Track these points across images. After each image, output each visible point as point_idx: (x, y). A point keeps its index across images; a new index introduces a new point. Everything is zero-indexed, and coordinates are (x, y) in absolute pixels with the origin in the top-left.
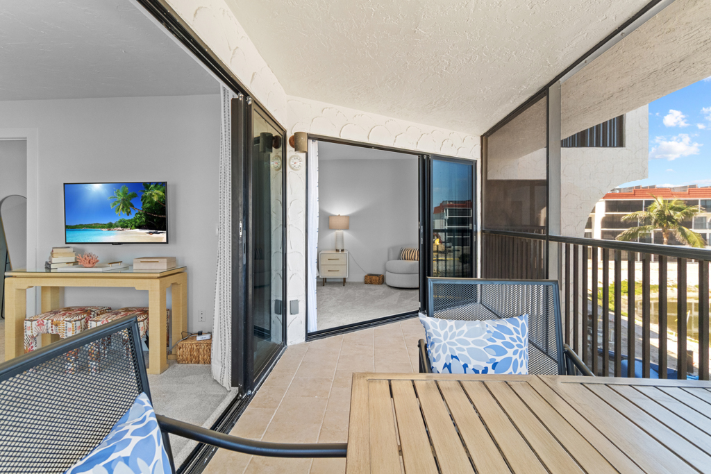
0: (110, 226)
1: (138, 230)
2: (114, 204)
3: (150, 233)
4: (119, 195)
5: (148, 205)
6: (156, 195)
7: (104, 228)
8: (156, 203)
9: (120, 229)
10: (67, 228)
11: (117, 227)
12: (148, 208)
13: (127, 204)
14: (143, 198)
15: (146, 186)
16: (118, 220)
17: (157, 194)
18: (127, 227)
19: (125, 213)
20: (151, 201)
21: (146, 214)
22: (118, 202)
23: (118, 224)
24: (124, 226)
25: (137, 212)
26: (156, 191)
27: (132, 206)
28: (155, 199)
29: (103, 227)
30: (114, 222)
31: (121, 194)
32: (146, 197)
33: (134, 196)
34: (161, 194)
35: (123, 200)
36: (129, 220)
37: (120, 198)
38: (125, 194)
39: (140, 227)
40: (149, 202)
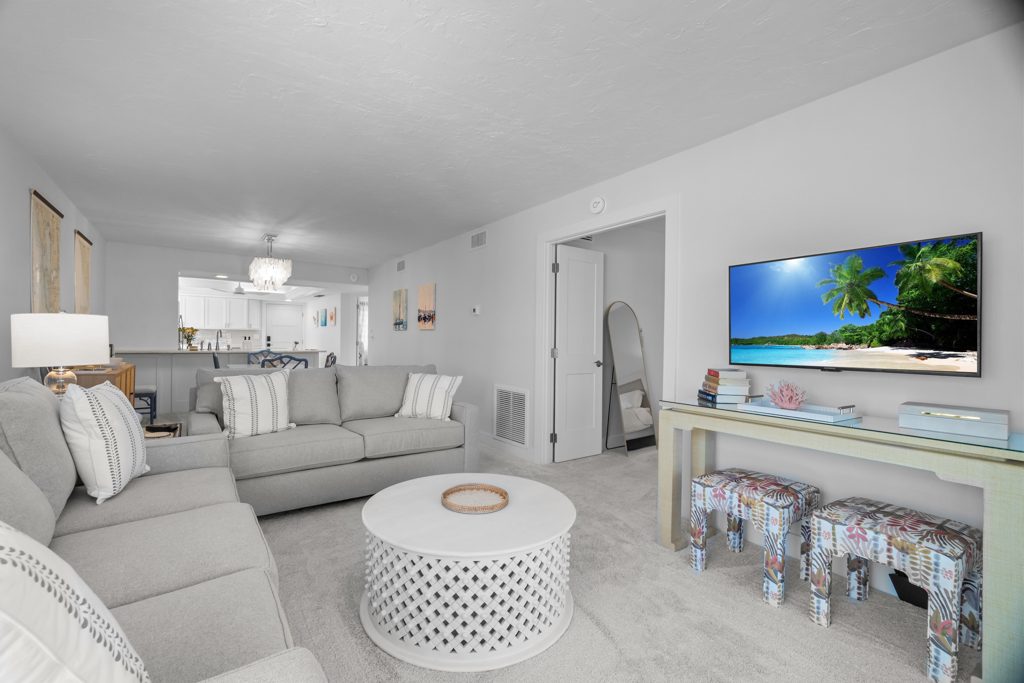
0: (821, 341)
1: (887, 350)
2: (831, 295)
3: (919, 356)
4: (841, 276)
5: (915, 293)
6: (936, 269)
7: (807, 343)
8: (936, 288)
9: (844, 346)
10: (735, 343)
11: (837, 341)
12: (913, 300)
13: (860, 294)
14: (902, 280)
15: (910, 250)
16: (840, 327)
17: (938, 266)
18: (859, 342)
19: (854, 313)
20: (923, 284)
21: (907, 313)
22: (840, 289)
23: (838, 335)
24: (854, 339)
25: (885, 308)
26: (935, 260)
27: (872, 296)
28: (934, 278)
29: (805, 341)
30: (829, 332)
31: (844, 273)
32: (908, 275)
33: (877, 275)
34: (951, 264)
35: (851, 285)
36: (865, 328)
37: (843, 282)
38: (855, 272)
39: (892, 342)
40: (915, 287)
